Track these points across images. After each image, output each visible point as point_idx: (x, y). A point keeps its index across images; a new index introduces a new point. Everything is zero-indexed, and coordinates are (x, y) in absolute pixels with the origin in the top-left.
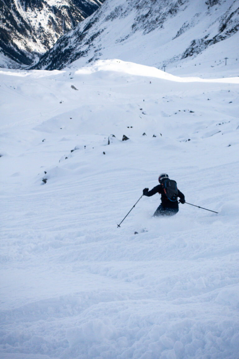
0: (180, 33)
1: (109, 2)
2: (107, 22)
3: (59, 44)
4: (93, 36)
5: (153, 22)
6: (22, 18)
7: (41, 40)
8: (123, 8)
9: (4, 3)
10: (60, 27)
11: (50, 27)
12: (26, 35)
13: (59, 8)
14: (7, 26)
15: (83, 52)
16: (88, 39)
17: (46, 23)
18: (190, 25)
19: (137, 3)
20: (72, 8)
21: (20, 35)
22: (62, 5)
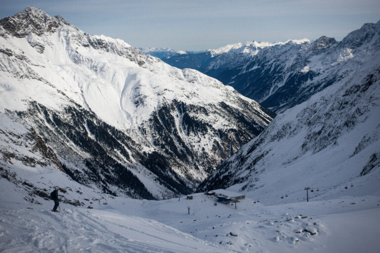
0: (358, 150)
1: (277, 121)
2: (272, 143)
3: (219, 170)
4: (256, 160)
5: (325, 138)
6: (183, 143)
7: (205, 166)
8: (292, 126)
9: (164, 127)
10: (226, 152)
11: (215, 153)
12: (187, 161)
13: (226, 131)
14: (167, 151)
15: (243, 178)
16: (250, 163)
17: (211, 147)
18: (371, 138)
19: (308, 119)
20: (240, 131)
21: (181, 162)
22: (229, 128)
